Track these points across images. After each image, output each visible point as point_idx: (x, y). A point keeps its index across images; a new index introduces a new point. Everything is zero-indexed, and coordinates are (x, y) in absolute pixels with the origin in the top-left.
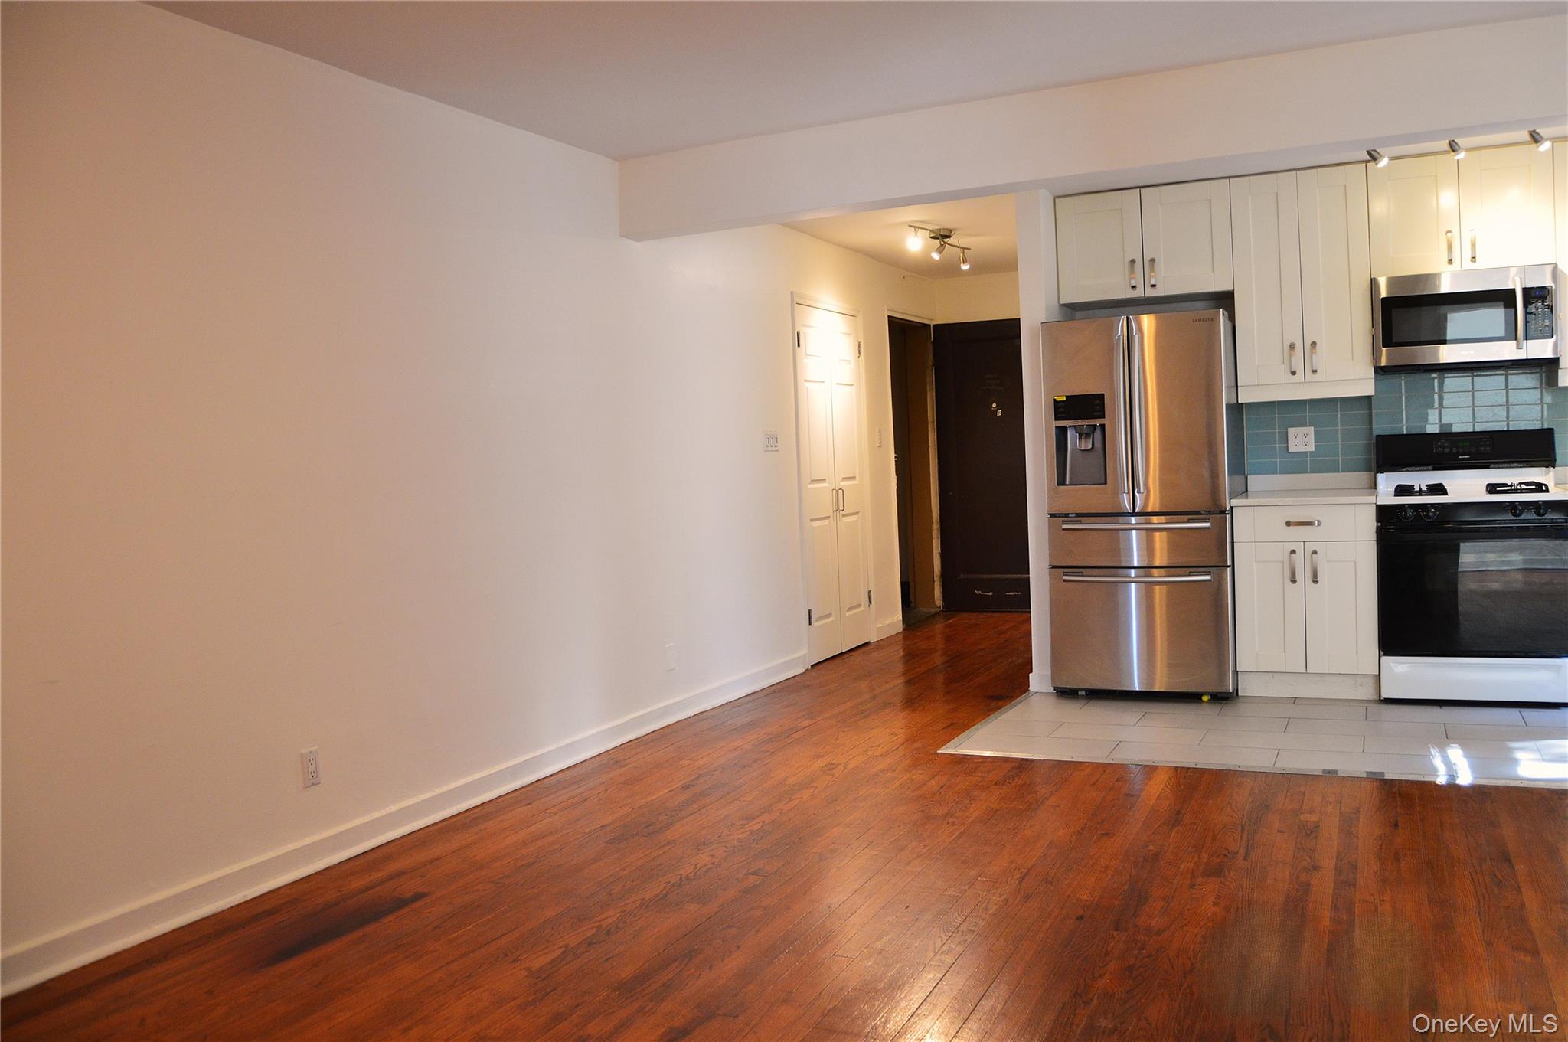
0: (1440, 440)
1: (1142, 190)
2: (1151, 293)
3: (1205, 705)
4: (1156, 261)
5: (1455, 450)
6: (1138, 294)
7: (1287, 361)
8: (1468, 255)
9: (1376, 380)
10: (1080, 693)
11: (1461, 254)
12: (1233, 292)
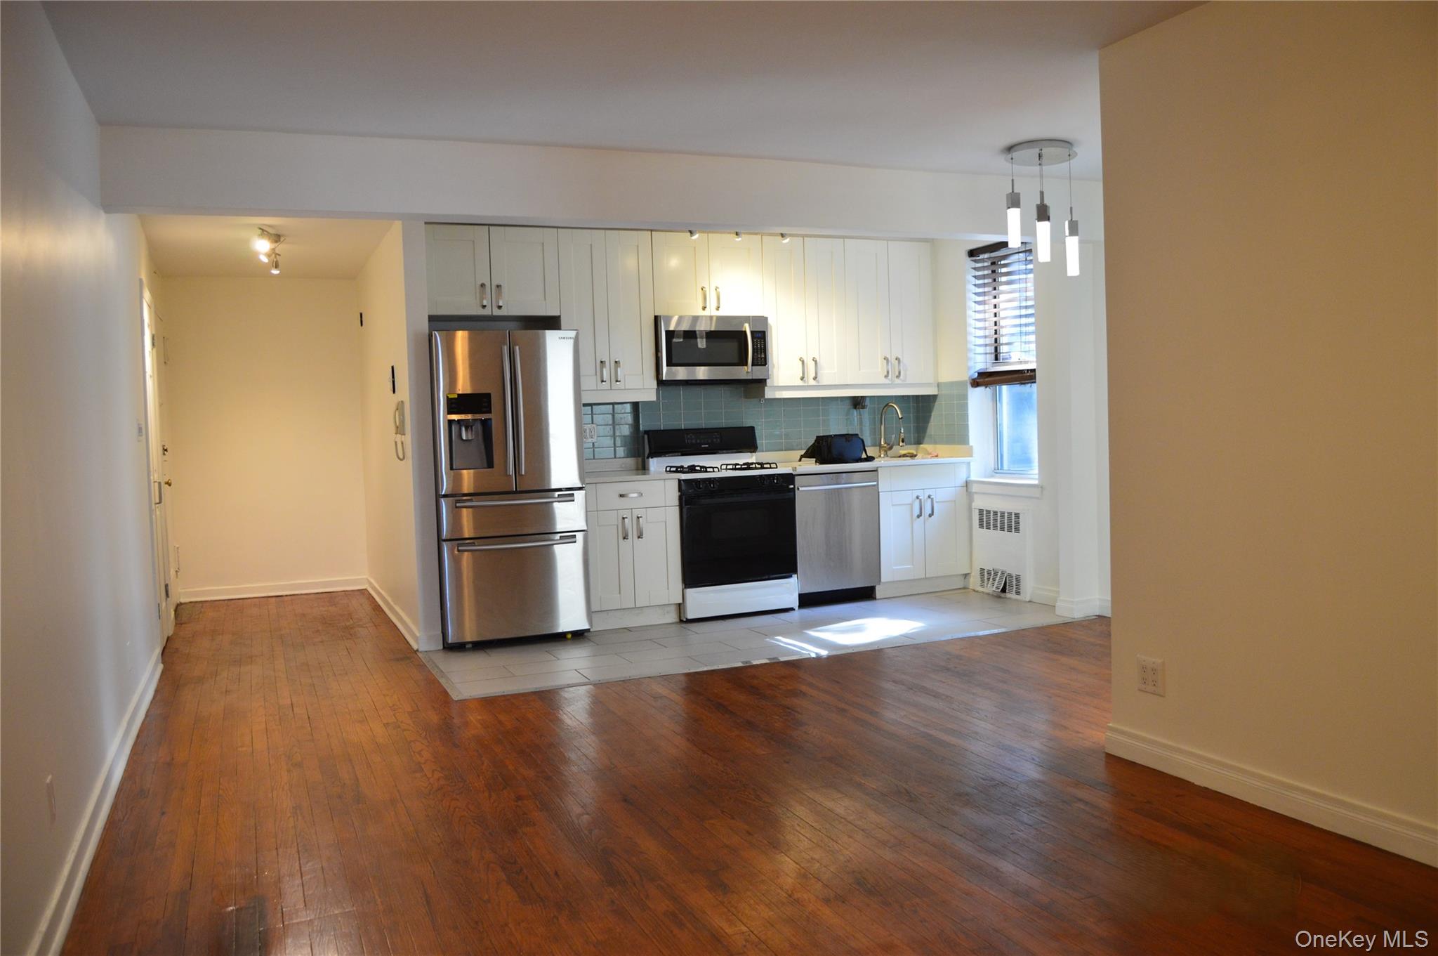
0: (687, 434)
1: (490, 227)
2: (497, 312)
3: (569, 641)
4: (503, 286)
5: (698, 441)
6: (487, 312)
7: (598, 374)
8: (714, 305)
9: (658, 390)
10: (467, 646)
11: (712, 304)
12: (559, 317)
